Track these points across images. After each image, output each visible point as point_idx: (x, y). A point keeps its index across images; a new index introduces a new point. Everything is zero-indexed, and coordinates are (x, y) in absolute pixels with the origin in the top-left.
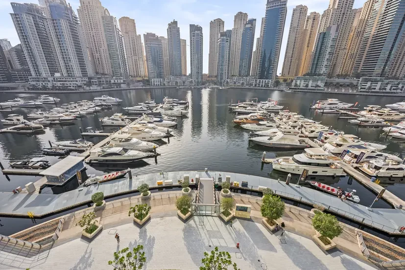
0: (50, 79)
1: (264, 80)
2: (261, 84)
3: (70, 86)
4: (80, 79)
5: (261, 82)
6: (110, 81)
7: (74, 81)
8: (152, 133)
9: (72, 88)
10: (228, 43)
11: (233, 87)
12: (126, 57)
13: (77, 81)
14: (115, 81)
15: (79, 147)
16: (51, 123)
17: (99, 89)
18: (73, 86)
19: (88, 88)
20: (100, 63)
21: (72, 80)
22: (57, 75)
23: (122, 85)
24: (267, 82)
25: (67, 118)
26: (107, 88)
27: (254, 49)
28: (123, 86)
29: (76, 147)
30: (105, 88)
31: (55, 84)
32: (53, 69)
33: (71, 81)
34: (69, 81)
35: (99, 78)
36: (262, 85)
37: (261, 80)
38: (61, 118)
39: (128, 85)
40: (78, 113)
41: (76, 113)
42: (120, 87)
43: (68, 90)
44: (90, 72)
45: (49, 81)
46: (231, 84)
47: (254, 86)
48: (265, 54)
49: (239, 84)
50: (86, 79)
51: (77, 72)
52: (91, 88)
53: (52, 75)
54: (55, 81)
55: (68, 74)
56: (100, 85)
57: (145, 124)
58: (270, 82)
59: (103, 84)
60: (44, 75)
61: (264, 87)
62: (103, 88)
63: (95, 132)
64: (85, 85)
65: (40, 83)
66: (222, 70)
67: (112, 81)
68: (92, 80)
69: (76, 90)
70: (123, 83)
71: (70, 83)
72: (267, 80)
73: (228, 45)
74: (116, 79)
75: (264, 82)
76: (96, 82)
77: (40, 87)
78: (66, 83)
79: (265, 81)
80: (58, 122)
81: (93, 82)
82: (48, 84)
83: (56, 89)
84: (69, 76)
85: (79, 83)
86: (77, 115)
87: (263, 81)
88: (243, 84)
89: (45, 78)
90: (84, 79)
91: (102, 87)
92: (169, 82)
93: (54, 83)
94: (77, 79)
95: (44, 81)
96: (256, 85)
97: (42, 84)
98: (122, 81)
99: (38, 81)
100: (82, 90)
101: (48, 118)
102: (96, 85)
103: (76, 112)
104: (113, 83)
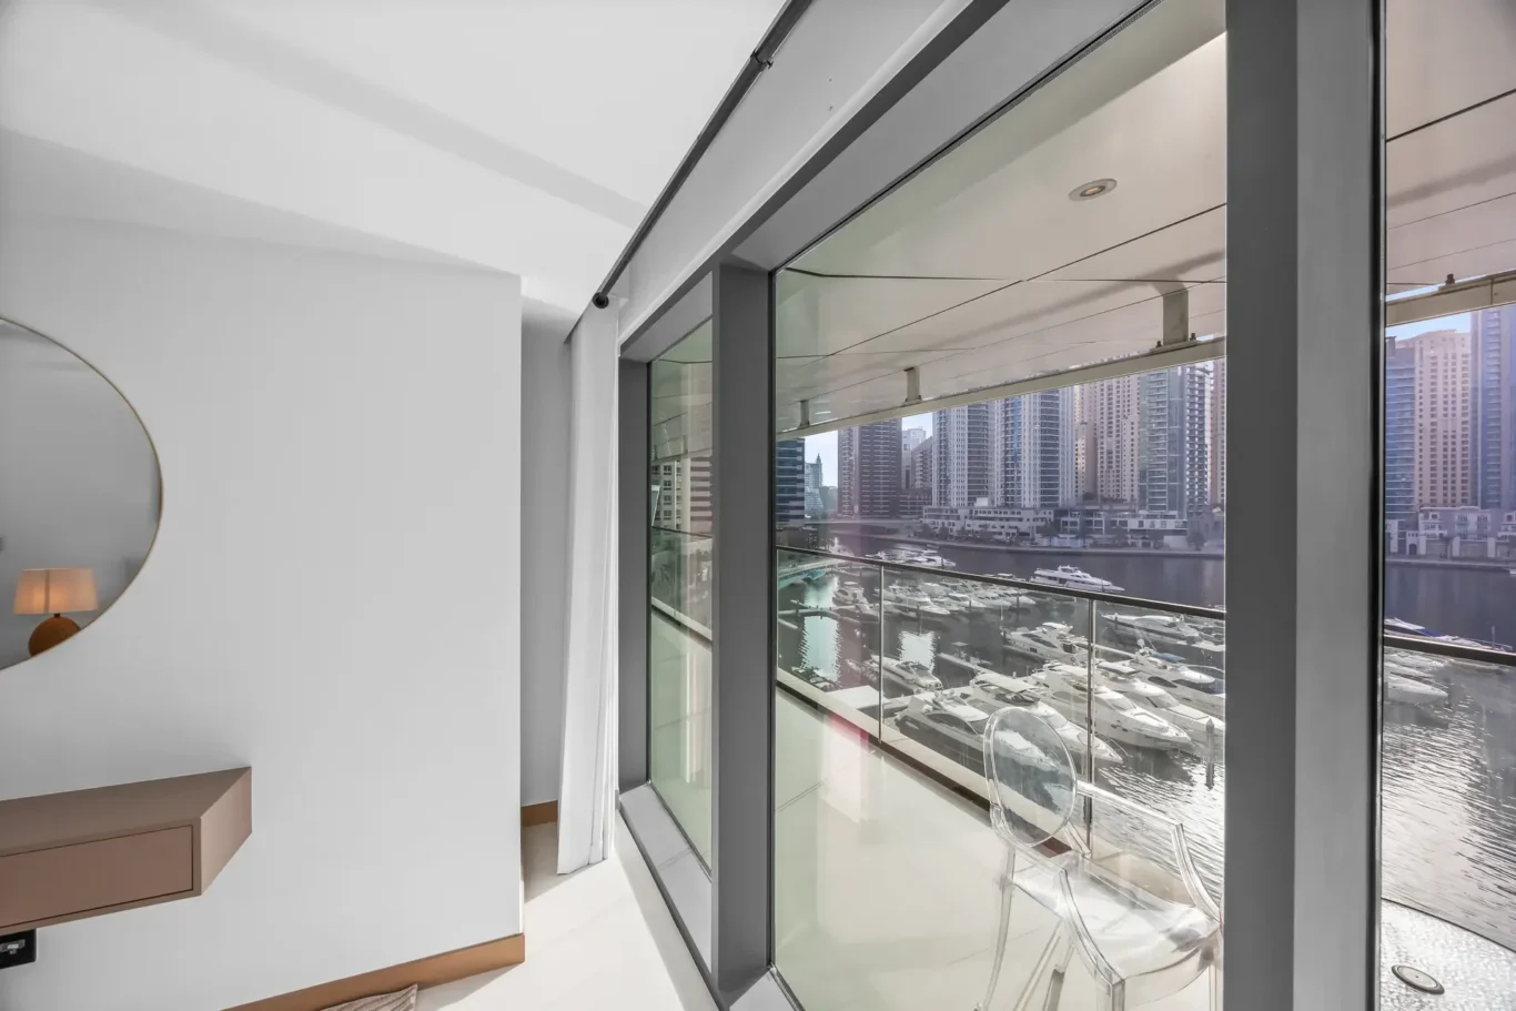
0: (963, 512)
3: (1000, 534)
4: (1031, 515)
6: (1125, 523)
7: (1014, 519)
8: (1127, 714)
9: (1002, 537)
12: (1208, 441)
13: (1021, 520)
14: (1141, 524)
15: (907, 681)
16: (901, 615)
17: (1078, 545)
18: (1008, 534)
19: (1045, 542)
20: (1114, 465)
21: (1008, 516)
22: (982, 502)
23: (1168, 539)
25: (936, 609)
26: (1107, 546)
28: (1173, 543)
29: (902, 677)
30: (1101, 546)
31: (969, 525)
32: (978, 487)
33: (1008, 519)
34: (1001, 519)
35: (1090, 513)
38: (922, 608)
39: (1197, 539)
40: (967, 603)
41: (962, 603)
42: (1161, 546)
43: (991, 543)
44: (1067, 494)
45: (958, 518)
50: (1047, 516)
51: (1029, 495)
52: (1056, 542)
53: (972, 500)
54: (971, 518)
55: (1007, 499)
56: (1084, 532)
57: (1120, 678)
59: (1099, 531)
60: (954, 504)
62: (1095, 545)
63: (968, 660)
64: (1039, 530)
65: (940, 521)
67: (1133, 524)
68: (1064, 519)
69: (1011, 543)
70: (1175, 532)
71: (1003, 523)
74: (1148, 517)
76: (1074, 523)
77: (937, 531)
78: (992, 523)
80: (912, 614)
81: (1066, 523)
82: (954, 525)
83: (967, 539)
84: (1007, 505)
85: (1024, 527)
86: (963, 609)
89: (952, 511)
90: (1041, 515)
91: (1089, 541)
92: (1447, 540)
93: (968, 522)
94: (1024, 514)
95: (948, 518)
97: (943, 523)
98: (1171, 525)
99: (938, 517)
100: (1025, 546)
101: (900, 600)
102: (1072, 532)
103: (964, 599)
104: (1133, 531)
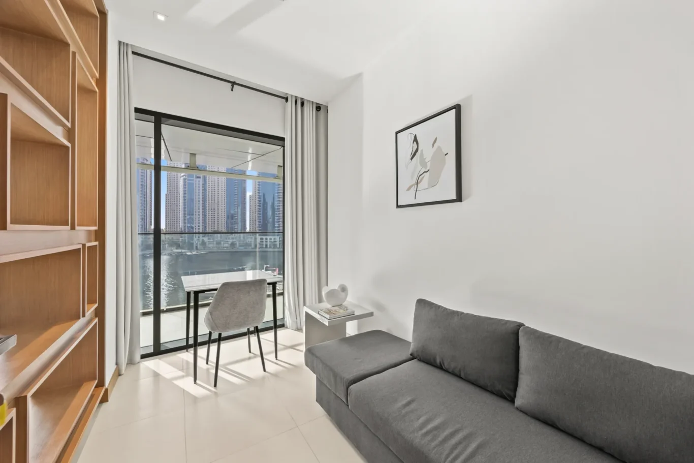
1: (268, 237)
2: (264, 243)
5: (264, 240)
10: (201, 180)
11: (215, 250)
24: (273, 240)
27: (249, 194)
36: (266, 245)
37: (264, 237)
46: (211, 246)
47: (253, 246)
48: (264, 200)
49: (226, 245)
61: (270, 247)
66: (191, 221)
72: (273, 237)
73: (201, 183)
75: (268, 240)
79: (271, 239)
87: (266, 239)
88: (233, 244)
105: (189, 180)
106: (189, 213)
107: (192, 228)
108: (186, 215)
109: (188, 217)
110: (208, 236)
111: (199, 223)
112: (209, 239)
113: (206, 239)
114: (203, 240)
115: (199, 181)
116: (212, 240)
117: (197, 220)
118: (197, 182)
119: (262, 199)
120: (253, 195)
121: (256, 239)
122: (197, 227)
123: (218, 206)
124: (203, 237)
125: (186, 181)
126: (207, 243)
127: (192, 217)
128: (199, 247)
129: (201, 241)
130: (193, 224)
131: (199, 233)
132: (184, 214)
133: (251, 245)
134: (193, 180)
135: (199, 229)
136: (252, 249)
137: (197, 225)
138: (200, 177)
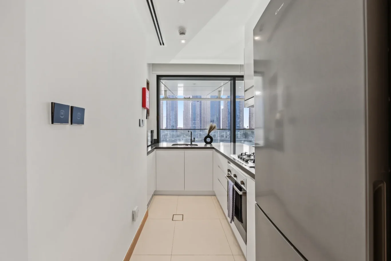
27: (222, 107)
47: (225, 137)
58: (239, 134)
66: (194, 123)
88: (214, 136)
96: (226, 137)
105: (194, 103)
106: (194, 119)
107: (195, 127)
108: (193, 121)
109: (193, 122)
110: (202, 131)
111: (198, 125)
112: (203, 133)
113: (201, 133)
114: (200, 133)
115: (198, 103)
116: (204, 133)
117: (197, 123)
118: (197, 104)
119: (230, 111)
120: (224, 108)
121: (226, 133)
122: (197, 127)
123: (206, 116)
124: (200, 131)
125: (193, 104)
126: (202, 135)
127: (195, 121)
128: (198, 137)
129: (199, 133)
130: (195, 125)
131: (198, 129)
132: (192, 120)
133: (224, 137)
134: (195, 103)
135: (198, 127)
136: (224, 138)
137: (197, 126)
138: (198, 101)
